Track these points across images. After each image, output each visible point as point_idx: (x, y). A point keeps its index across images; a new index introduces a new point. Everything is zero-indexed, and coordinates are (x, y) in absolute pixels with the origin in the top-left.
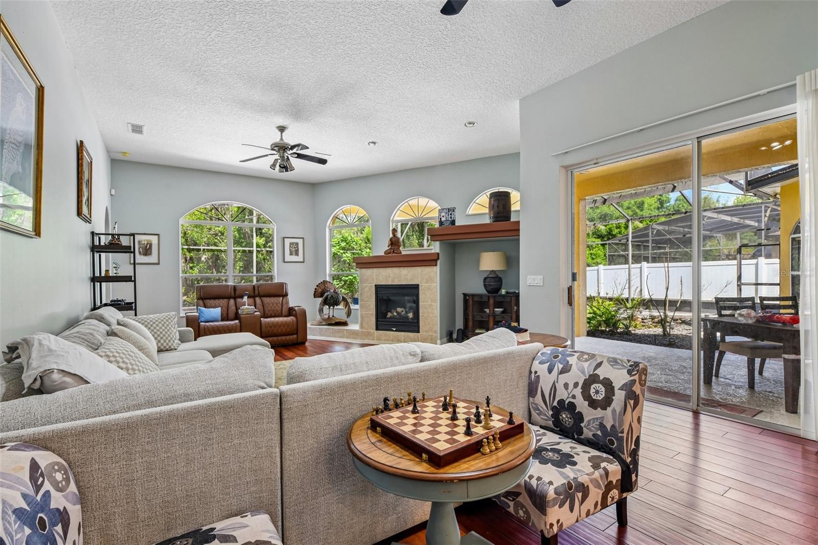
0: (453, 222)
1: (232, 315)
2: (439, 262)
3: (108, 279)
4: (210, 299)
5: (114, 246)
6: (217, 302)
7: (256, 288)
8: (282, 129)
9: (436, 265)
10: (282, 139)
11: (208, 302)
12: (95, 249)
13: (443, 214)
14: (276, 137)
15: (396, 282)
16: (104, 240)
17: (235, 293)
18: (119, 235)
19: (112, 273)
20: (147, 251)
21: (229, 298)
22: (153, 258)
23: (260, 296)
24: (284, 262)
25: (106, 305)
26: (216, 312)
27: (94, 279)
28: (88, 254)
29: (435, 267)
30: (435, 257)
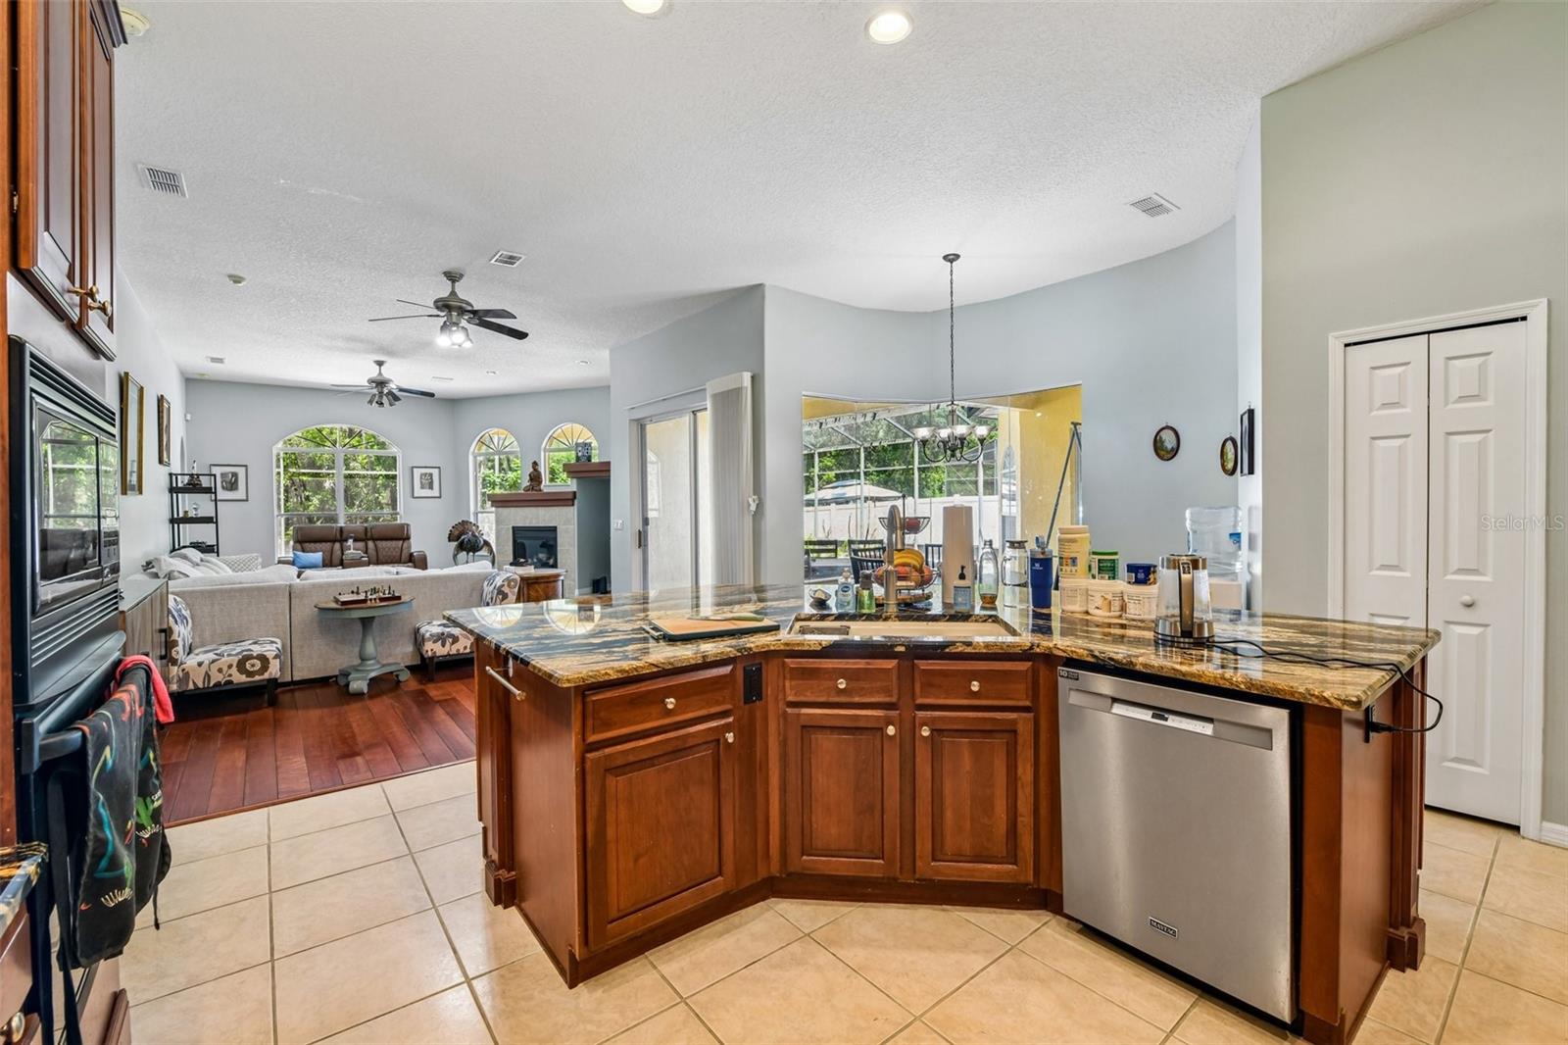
0: (589, 459)
1: (336, 560)
2: (576, 502)
3: (187, 520)
4: (310, 542)
5: (194, 487)
6: (318, 545)
7: (369, 530)
8: (380, 364)
9: (573, 505)
10: (380, 374)
11: (307, 545)
12: (173, 490)
13: (580, 449)
14: (373, 372)
15: (534, 524)
16: (183, 481)
17: (341, 536)
18: (198, 475)
19: (192, 514)
20: (232, 485)
21: (334, 541)
22: (240, 494)
23: (374, 540)
24: (413, 497)
25: (184, 547)
26: (317, 557)
27: (172, 521)
28: (167, 495)
29: (572, 508)
30: (571, 496)
